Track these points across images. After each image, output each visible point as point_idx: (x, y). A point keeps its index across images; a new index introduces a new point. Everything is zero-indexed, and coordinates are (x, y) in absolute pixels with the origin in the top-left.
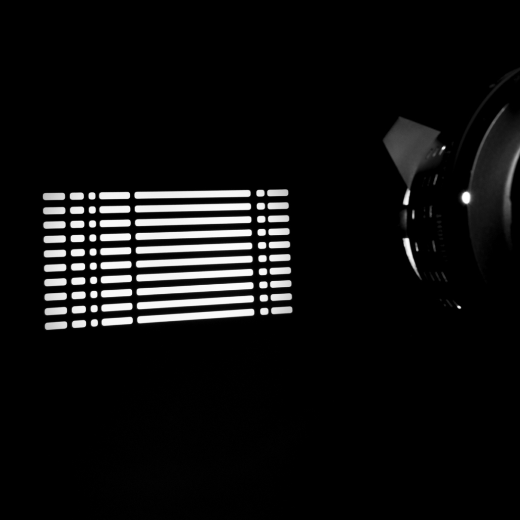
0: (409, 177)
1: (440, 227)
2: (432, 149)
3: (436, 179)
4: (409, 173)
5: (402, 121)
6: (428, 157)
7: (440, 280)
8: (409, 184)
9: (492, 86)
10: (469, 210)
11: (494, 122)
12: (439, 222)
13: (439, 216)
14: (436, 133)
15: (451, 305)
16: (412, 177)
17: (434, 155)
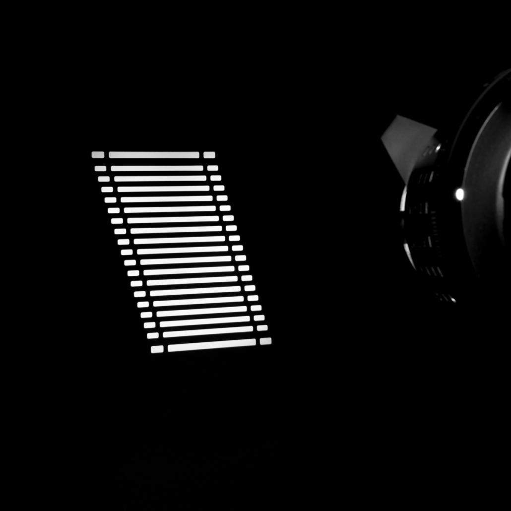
0: (406, 175)
1: (434, 223)
2: (428, 147)
3: (432, 176)
4: (406, 170)
5: (400, 120)
6: (425, 154)
7: (436, 275)
8: (406, 181)
9: (486, 85)
10: (463, 206)
11: (487, 121)
12: (434, 218)
13: (433, 212)
14: (433, 131)
15: (447, 300)
16: (409, 174)
17: (430, 152)
